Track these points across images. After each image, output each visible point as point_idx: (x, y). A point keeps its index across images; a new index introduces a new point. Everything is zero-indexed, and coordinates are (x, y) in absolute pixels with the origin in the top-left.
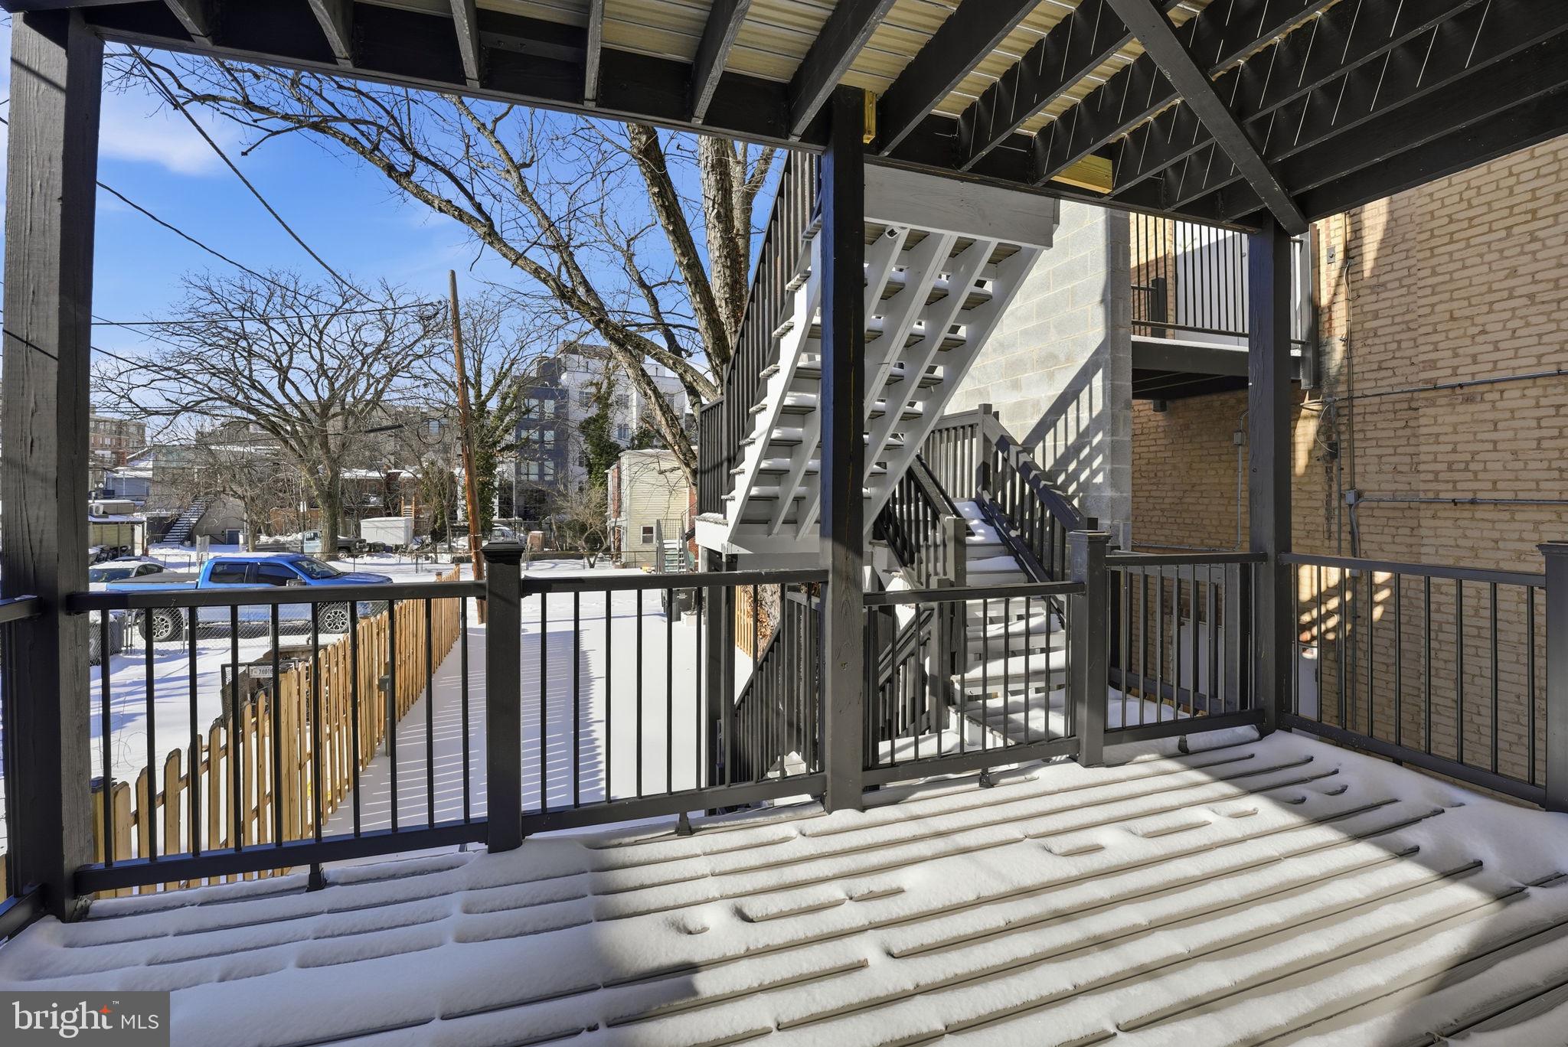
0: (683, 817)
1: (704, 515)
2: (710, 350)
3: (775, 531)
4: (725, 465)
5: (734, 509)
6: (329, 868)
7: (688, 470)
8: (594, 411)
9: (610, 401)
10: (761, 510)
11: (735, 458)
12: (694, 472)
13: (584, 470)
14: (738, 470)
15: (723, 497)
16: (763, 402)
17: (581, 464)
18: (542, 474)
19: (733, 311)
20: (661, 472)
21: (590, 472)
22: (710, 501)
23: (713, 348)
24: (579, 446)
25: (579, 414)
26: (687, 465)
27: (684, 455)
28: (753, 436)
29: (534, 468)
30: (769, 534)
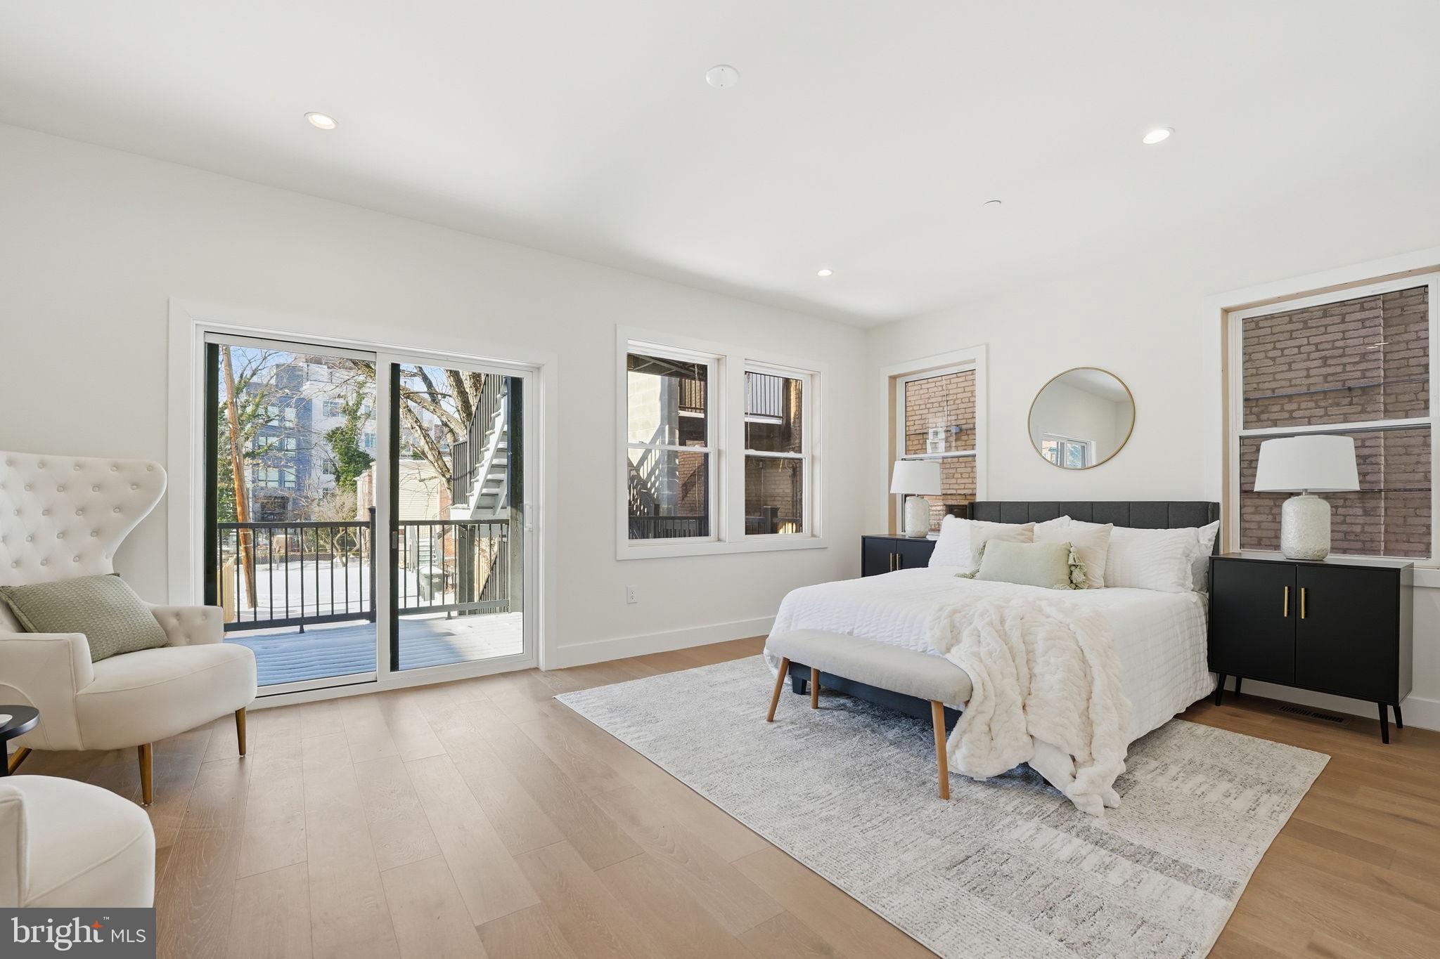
0: (449, 614)
1: (456, 505)
2: (460, 409)
3: (497, 513)
4: (468, 475)
5: (473, 501)
6: (307, 627)
7: (444, 479)
8: (342, 421)
9: (359, 414)
10: (488, 501)
11: (473, 472)
12: (448, 481)
13: (333, 477)
14: (475, 479)
15: (467, 494)
16: (488, 446)
17: (325, 471)
18: (282, 481)
19: (474, 383)
20: (421, 481)
21: (338, 479)
22: (459, 497)
23: (462, 408)
24: (325, 452)
25: (324, 424)
26: (444, 476)
27: (441, 469)
28: (483, 462)
29: (274, 474)
30: (494, 515)
